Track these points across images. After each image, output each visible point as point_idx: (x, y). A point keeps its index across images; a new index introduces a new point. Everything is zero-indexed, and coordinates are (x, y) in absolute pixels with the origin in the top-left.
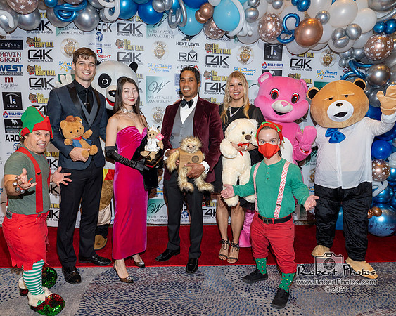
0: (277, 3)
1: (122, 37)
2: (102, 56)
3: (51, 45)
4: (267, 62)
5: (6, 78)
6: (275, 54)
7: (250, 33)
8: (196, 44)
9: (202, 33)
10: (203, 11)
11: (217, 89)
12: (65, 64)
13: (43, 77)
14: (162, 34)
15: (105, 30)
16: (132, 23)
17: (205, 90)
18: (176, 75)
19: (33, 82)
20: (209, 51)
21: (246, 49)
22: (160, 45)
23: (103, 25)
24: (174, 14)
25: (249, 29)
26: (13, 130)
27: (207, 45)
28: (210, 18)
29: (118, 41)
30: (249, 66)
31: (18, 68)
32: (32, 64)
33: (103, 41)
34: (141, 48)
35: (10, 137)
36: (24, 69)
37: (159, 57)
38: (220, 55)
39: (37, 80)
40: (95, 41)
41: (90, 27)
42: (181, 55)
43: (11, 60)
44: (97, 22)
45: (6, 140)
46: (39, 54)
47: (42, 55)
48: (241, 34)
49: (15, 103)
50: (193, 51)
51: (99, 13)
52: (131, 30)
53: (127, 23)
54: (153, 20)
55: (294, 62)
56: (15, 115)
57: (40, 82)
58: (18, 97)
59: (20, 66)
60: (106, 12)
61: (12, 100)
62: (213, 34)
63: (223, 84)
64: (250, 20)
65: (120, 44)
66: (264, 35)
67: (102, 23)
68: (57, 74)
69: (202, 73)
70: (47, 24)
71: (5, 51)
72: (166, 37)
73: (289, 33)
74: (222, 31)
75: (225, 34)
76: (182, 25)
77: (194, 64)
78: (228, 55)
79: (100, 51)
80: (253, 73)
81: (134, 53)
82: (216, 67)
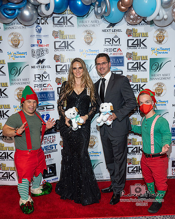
1: (57, 29)
2: (42, 46)
7: (165, 17)
8: (119, 30)
9: (124, 20)
10: (124, 1)
11: (137, 67)
12: (13, 54)
14: (90, 23)
15: (43, 24)
16: (65, 16)
17: (128, 69)
20: (129, 35)
21: (161, 31)
22: (89, 33)
23: (41, 19)
24: (99, 6)
25: (164, 14)
27: (128, 30)
28: (130, 7)
29: (54, 32)
30: (164, 45)
33: (42, 33)
34: (73, 37)
37: (89, 43)
38: (139, 38)
40: (35, 33)
41: (32, 20)
42: (107, 40)
44: (35, 17)
48: (158, 18)
50: (116, 37)
51: (37, 10)
52: (64, 22)
53: (61, 16)
54: (82, 12)
60: (43, 8)
62: (133, 21)
63: (142, 62)
64: (165, 6)
65: (56, 34)
67: (40, 18)
68: (6, 62)
69: (124, 55)
72: (94, 26)
74: (141, 17)
75: (143, 20)
76: (107, 15)
77: (118, 47)
78: (146, 38)
79: (40, 41)
80: (168, 52)
81: (67, 42)
82: (136, 48)
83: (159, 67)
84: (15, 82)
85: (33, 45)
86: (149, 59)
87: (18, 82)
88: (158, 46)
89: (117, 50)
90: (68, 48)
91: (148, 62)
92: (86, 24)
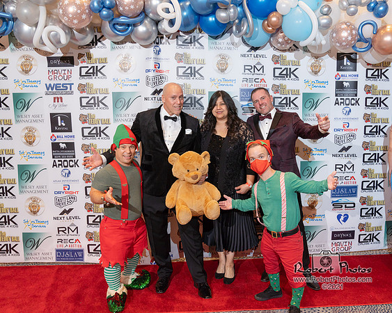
0: (352, 9)
1: (181, 51)
2: (160, 71)
3: (105, 61)
4: (341, 73)
5: (55, 98)
6: (349, 64)
7: (324, 42)
8: (262, 56)
9: (268, 44)
10: (271, 20)
11: (286, 104)
12: (120, 81)
13: (96, 96)
14: (225, 45)
15: (164, 44)
17: (274, 105)
18: (242, 90)
19: (84, 101)
20: (276, 62)
21: (317, 59)
22: (223, 57)
23: (161, 38)
25: (322, 38)
26: (61, 154)
28: (279, 29)
29: (177, 54)
30: (320, 77)
31: (69, 86)
32: (84, 81)
33: (162, 55)
34: (203, 62)
35: (58, 163)
36: (75, 88)
37: (223, 71)
38: (288, 67)
39: (88, 99)
40: (153, 55)
41: (149, 38)
42: (246, 67)
43: (60, 78)
44: (154, 36)
45: (54, 165)
46: (91, 71)
47: (95, 72)
49: (64, 125)
50: (259, 63)
51: (157, 25)
52: (191, 42)
54: (219, 31)
55: (370, 72)
56: (62, 138)
57: (92, 101)
58: (67, 118)
59: (71, 84)
60: (165, 26)
61: (60, 122)
62: (282, 45)
63: (293, 97)
64: (324, 28)
65: (179, 58)
66: (338, 45)
68: (110, 92)
69: (269, 87)
70: (100, 38)
71: (54, 68)
72: (230, 49)
73: (366, 41)
74: (292, 41)
75: (294, 45)
76: (248, 36)
77: (261, 77)
78: (297, 67)
79: (157, 66)
80: (326, 85)
81: (194, 68)
82: (285, 80)
83: (315, 105)
84: (121, 118)
85: (149, 71)
86: (301, 93)
87: (125, 118)
88: (313, 78)
89: (259, 80)
90: (195, 76)
91: (300, 98)
92: (220, 46)
